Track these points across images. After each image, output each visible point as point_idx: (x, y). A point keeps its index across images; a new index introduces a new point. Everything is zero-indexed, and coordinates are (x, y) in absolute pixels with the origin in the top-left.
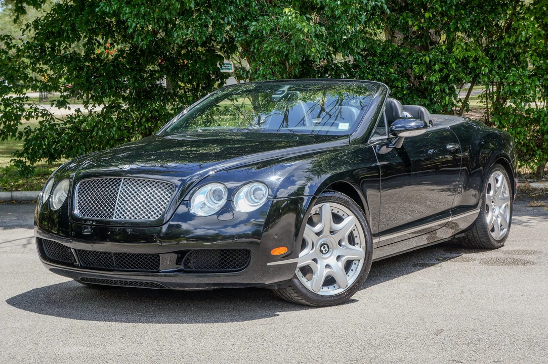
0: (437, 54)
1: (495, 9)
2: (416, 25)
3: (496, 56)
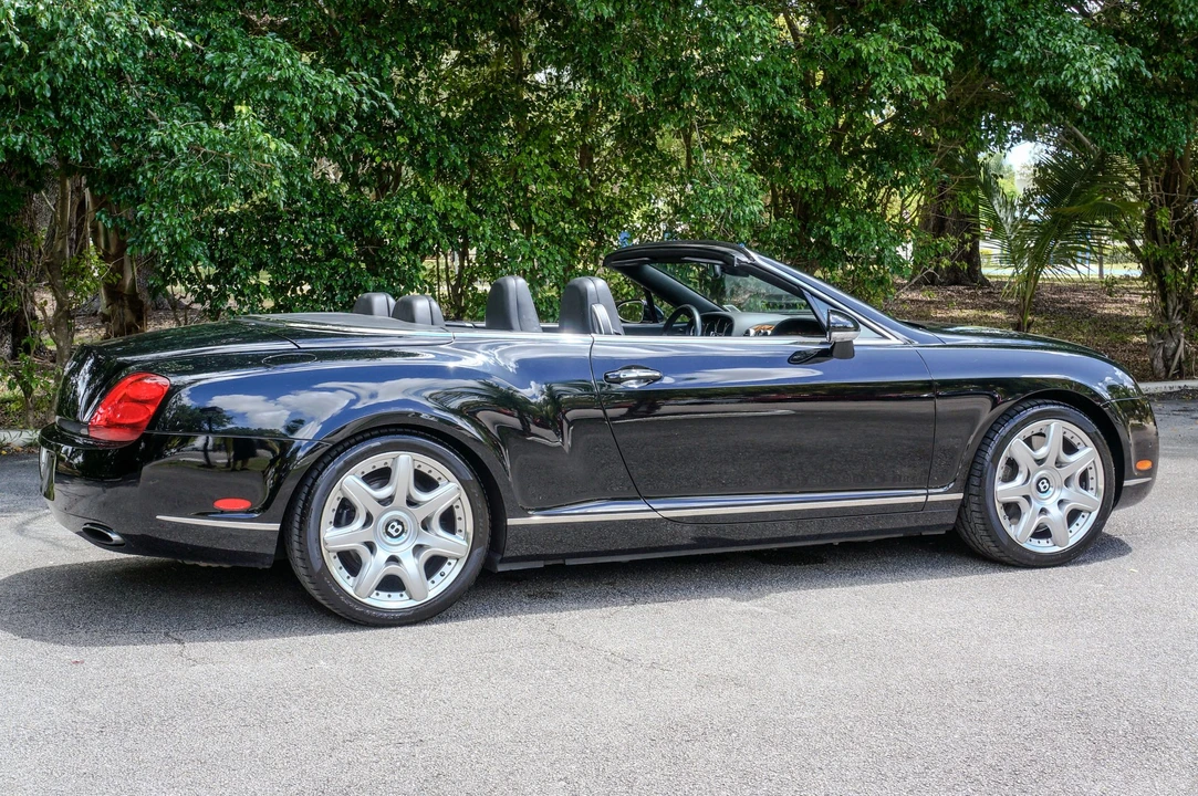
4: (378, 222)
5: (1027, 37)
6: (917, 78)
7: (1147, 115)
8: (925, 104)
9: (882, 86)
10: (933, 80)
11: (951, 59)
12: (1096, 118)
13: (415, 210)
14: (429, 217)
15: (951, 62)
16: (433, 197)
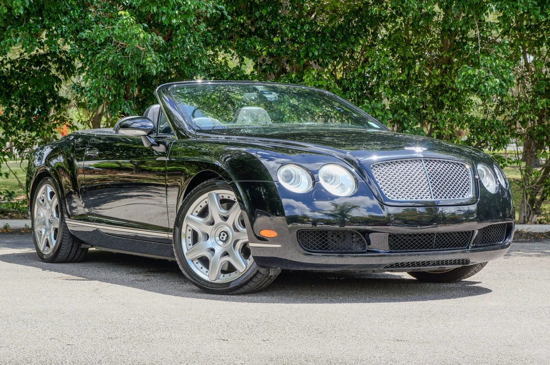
0: (286, 81)
1: (348, 38)
2: (264, 50)
3: (348, 87)
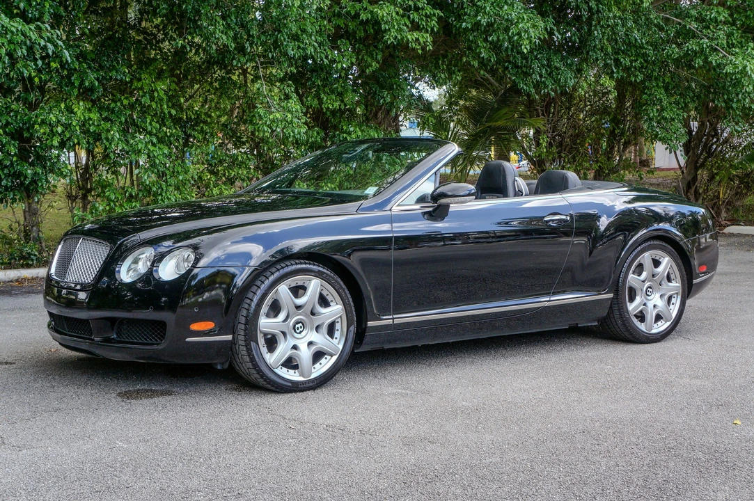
4: (36, 127)
5: (485, 7)
6: (415, 34)
7: (549, 66)
8: (420, 52)
9: (391, 38)
10: (425, 35)
11: (436, 22)
12: (517, 67)
13: (64, 118)
14: (74, 124)
15: (436, 24)
16: (75, 110)
